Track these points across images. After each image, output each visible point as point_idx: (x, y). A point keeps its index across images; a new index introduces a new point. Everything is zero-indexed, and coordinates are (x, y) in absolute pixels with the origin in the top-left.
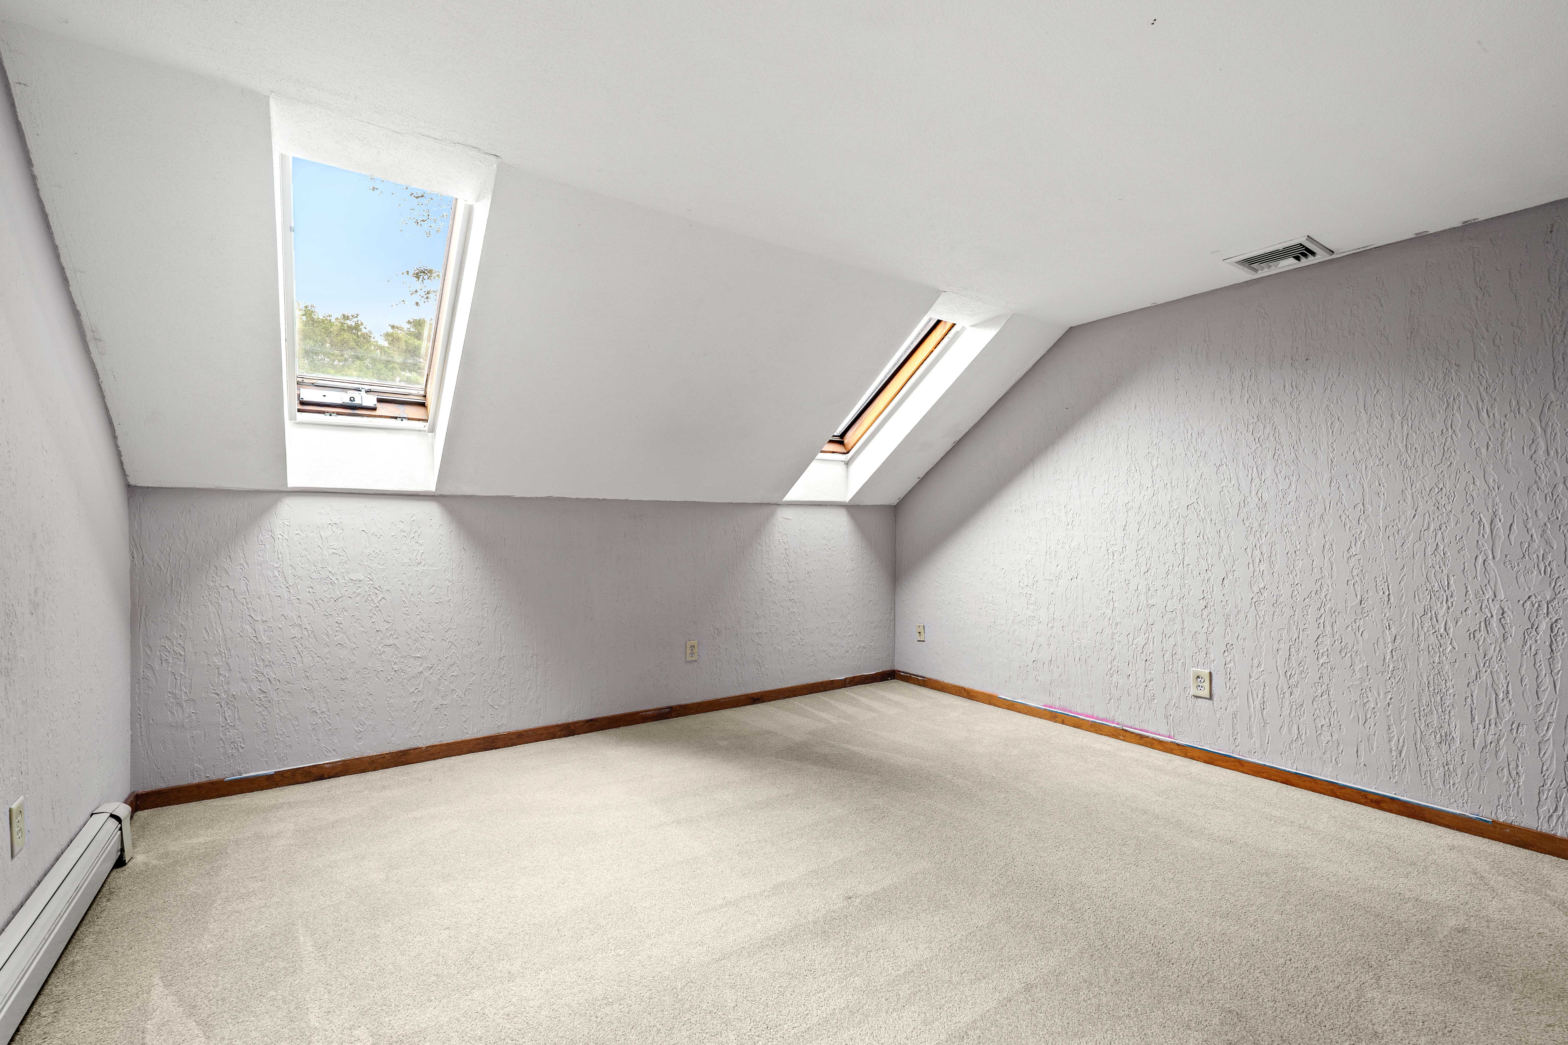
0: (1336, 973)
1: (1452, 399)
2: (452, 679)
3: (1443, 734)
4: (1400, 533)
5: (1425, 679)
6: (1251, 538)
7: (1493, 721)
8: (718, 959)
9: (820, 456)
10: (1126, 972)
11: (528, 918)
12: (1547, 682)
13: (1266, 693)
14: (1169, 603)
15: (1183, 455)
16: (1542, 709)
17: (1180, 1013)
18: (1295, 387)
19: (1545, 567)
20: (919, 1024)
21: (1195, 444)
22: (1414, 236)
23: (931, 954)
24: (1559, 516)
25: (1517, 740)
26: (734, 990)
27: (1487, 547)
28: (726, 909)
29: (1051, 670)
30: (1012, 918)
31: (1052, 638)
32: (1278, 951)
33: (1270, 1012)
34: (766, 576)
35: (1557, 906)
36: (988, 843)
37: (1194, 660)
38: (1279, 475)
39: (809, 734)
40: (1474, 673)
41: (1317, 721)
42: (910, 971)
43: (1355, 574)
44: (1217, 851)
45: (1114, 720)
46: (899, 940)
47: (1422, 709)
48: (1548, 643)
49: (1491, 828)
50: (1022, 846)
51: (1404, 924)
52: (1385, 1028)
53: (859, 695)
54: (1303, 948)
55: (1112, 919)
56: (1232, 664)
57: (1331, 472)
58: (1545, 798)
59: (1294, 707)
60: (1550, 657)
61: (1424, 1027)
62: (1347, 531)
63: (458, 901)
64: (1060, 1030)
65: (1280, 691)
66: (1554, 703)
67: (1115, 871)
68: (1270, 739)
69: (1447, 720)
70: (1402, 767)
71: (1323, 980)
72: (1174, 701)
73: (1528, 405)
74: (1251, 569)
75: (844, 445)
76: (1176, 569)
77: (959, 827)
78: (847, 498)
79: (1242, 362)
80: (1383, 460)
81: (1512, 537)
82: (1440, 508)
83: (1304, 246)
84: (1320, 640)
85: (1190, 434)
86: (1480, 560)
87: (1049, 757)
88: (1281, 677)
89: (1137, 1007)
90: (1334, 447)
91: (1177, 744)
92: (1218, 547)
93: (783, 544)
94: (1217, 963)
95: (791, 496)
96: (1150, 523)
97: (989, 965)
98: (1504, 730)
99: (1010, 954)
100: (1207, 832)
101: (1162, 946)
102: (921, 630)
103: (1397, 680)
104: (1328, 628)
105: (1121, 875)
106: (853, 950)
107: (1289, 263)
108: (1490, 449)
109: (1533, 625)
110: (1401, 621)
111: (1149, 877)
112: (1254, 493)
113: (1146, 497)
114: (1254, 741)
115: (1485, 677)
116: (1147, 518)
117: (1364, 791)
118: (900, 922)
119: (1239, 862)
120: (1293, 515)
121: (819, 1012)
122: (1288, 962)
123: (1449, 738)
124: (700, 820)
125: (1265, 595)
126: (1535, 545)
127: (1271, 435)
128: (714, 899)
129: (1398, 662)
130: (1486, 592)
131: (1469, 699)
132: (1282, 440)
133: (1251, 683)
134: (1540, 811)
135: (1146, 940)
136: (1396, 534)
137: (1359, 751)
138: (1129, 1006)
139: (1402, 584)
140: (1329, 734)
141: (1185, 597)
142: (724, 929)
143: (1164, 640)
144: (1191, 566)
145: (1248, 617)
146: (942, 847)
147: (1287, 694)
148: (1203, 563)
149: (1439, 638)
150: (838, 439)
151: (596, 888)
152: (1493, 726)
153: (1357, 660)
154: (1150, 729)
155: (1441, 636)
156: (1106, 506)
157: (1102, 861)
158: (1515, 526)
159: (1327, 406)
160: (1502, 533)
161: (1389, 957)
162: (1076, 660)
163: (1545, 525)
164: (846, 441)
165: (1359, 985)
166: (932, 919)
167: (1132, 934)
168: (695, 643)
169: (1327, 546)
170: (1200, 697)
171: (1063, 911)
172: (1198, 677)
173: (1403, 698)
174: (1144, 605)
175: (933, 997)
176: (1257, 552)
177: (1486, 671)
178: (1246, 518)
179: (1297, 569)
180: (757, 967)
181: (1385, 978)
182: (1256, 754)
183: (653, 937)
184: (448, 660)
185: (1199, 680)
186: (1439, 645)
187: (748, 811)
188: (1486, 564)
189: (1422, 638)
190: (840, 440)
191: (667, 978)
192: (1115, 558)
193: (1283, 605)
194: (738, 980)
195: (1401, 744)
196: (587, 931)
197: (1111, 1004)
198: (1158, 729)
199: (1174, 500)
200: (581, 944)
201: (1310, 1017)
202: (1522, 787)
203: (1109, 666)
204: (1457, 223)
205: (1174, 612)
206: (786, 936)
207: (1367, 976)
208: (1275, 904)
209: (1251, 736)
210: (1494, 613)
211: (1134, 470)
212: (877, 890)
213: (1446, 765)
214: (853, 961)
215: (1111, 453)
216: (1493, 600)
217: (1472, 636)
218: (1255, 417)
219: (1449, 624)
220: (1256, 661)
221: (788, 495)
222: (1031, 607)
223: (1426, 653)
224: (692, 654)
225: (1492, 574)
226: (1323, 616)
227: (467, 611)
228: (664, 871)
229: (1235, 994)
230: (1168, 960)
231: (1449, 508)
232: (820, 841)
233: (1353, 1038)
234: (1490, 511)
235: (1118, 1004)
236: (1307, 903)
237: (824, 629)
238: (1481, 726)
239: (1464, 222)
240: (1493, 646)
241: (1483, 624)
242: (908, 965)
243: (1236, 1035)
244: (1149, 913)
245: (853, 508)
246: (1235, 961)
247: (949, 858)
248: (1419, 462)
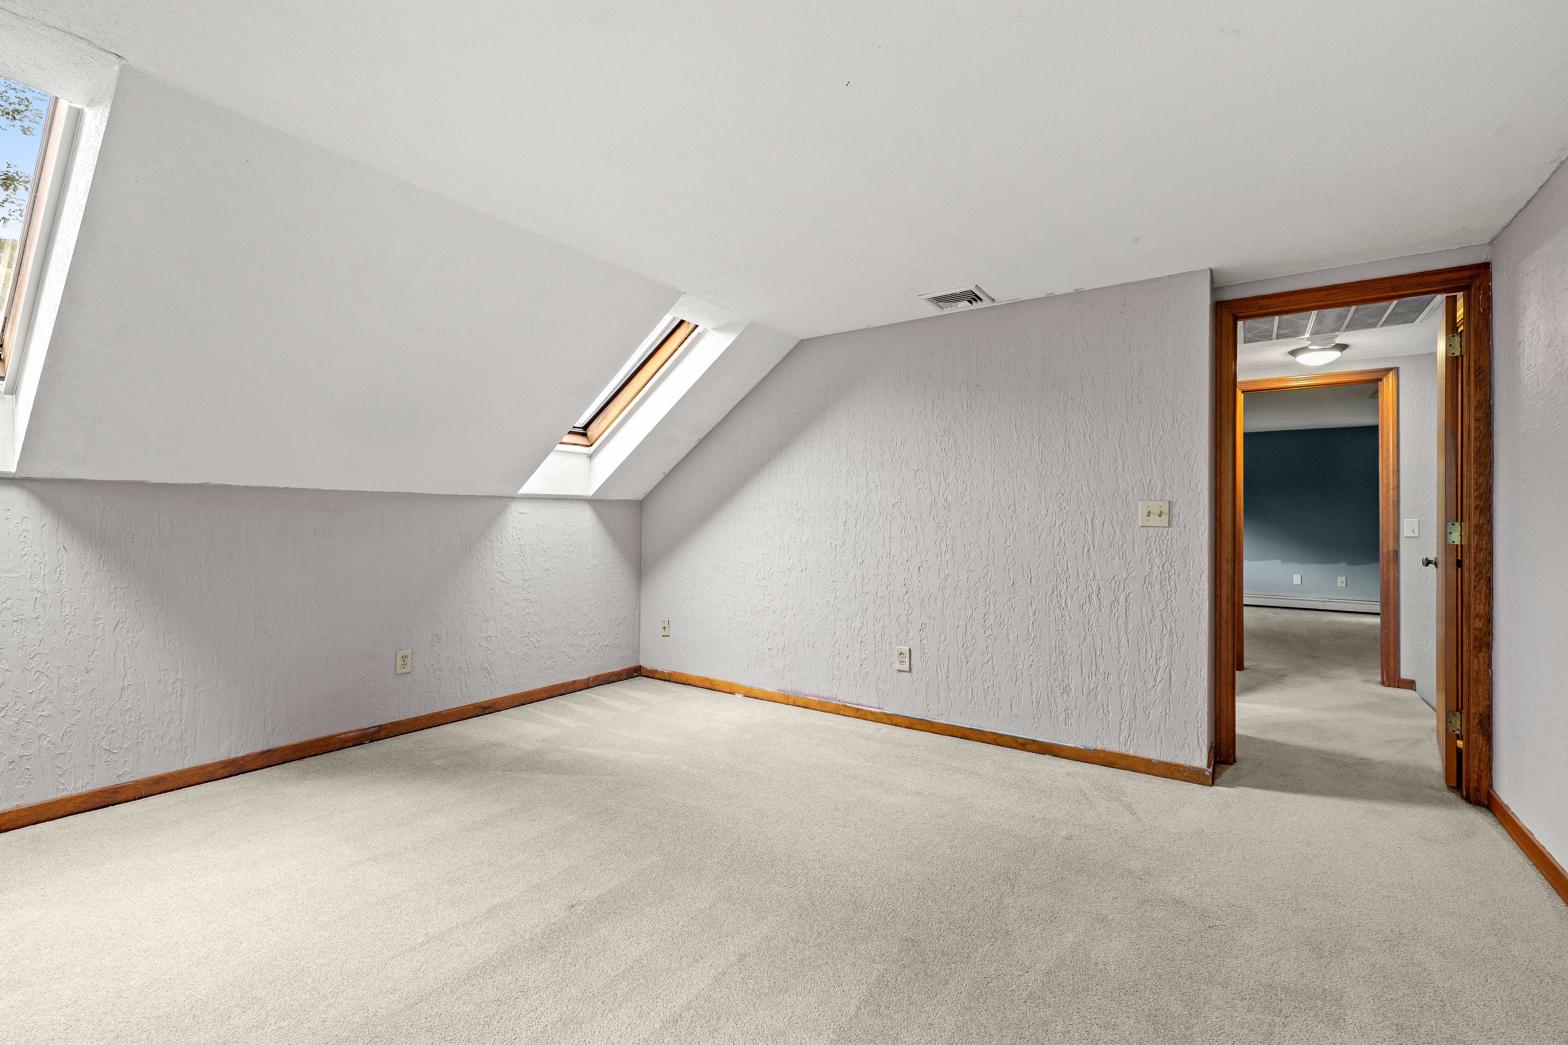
0: (985, 889)
1: (1069, 424)
2: (40, 720)
3: (1065, 686)
4: (1038, 529)
5: (1053, 643)
6: (939, 532)
7: (1094, 673)
8: (413, 1003)
9: (559, 447)
10: (828, 924)
11: (148, 1012)
12: (1124, 639)
13: (950, 664)
14: (879, 590)
15: (890, 461)
16: (1121, 661)
17: (868, 950)
18: (969, 408)
19: (1123, 554)
20: (634, 1018)
21: (899, 451)
22: (1046, 296)
23: (652, 946)
24: (1130, 515)
25: (1107, 686)
26: (430, 1034)
27: (1090, 539)
28: (428, 946)
29: (784, 656)
30: (732, 895)
31: (785, 626)
32: (946, 880)
33: (936, 933)
34: (497, 575)
35: (1127, 807)
36: (717, 827)
37: (898, 639)
38: (959, 480)
39: (543, 740)
40: (1082, 637)
41: (985, 684)
42: (630, 968)
43: (1009, 561)
44: (909, 803)
45: (836, 698)
46: (620, 940)
47: (1052, 667)
48: (1124, 611)
49: (1092, 755)
50: (747, 825)
51: (1033, 840)
52: (1014, 926)
53: (600, 695)
54: (964, 873)
55: (820, 879)
56: (926, 641)
57: (994, 479)
58: (1123, 727)
59: (969, 674)
60: (1125, 621)
61: (1039, 919)
62: (1004, 527)
63: (33, 1012)
64: (767, 990)
65: (959, 661)
66: (1128, 656)
67: (826, 835)
68: (953, 701)
69: (1067, 675)
70: (1040, 715)
71: (976, 897)
72: (883, 676)
73: (1113, 432)
74: (939, 559)
75: (587, 437)
76: (885, 560)
77: (690, 816)
78: (590, 492)
79: (933, 384)
80: (1027, 470)
81: (1104, 532)
82: (1062, 509)
83: (974, 293)
84: (986, 616)
85: (895, 442)
86: (1086, 549)
87: (779, 738)
88: (960, 649)
89: (834, 954)
90: (996, 458)
91: (886, 714)
92: (916, 540)
93: (517, 540)
94: (900, 900)
95: (528, 488)
96: (865, 519)
97: (707, 944)
98: (1100, 679)
99: (728, 929)
100: (902, 788)
101: (859, 894)
102: (666, 625)
103: (1036, 645)
104: (992, 606)
105: (831, 838)
106: (572, 960)
107: (964, 305)
108: (1091, 464)
109: (1116, 598)
110: (1038, 598)
111: (854, 835)
112: (941, 495)
113: (862, 496)
114: (942, 705)
115: (1089, 638)
116: (862, 514)
117: (1015, 737)
118: (624, 921)
119: (924, 809)
120: (968, 513)
121: (529, 1033)
122: (953, 888)
123: (1068, 689)
124: (403, 852)
125: (949, 580)
126: (1117, 538)
127: (953, 446)
128: (414, 937)
129: (1037, 631)
130: (1089, 574)
131: (1080, 657)
132: (961, 451)
133: (939, 656)
134: (1121, 738)
135: (846, 891)
136: (1035, 529)
137: (1012, 705)
138: (828, 954)
139: (1039, 569)
140: (992, 693)
141: (891, 585)
142: (423, 968)
143: (875, 623)
144: (895, 557)
145: (937, 600)
146: (672, 838)
147: (964, 663)
148: (905, 554)
149: (1062, 610)
150: (581, 431)
151: (254, 955)
152: (1094, 676)
153: (1011, 632)
154: (864, 703)
155: (1063, 609)
156: (830, 504)
157: (816, 827)
158: (1105, 523)
159: (991, 425)
160: (1098, 528)
161: (1022, 869)
162: (805, 645)
163: (1122, 522)
164: (589, 434)
165: (1000, 896)
166: (656, 912)
167: (836, 888)
168: (408, 652)
169: (991, 539)
170: (902, 671)
171: (779, 879)
172: (901, 654)
173: (1040, 660)
174: (860, 592)
175: (650, 989)
176: (943, 545)
177: (1090, 635)
178: (935, 516)
179: (971, 558)
180: (460, 1002)
181: (1018, 886)
182: (943, 716)
183: (330, 997)
184: (34, 696)
185: (902, 656)
186: (1061, 616)
187: (464, 833)
188: (1090, 552)
189: (1051, 611)
190: (584, 431)
191: (344, 1040)
192: (837, 551)
193: (962, 589)
194: (436, 1021)
195: (1039, 697)
196: (237, 1009)
197: (813, 956)
198: (870, 703)
199: (883, 500)
200: (228, 1026)
201: (964, 930)
202: (1110, 722)
203: (832, 649)
204: (1070, 290)
205: (883, 598)
206: (498, 961)
207: (1006, 887)
208: (947, 841)
209: (939, 701)
210: (1094, 590)
211: (852, 472)
212: (602, 893)
213: (1067, 710)
214: (571, 971)
215: (835, 456)
216: (1093, 580)
217: (1081, 608)
218: (942, 431)
219: (1069, 600)
220: (942, 637)
221: (523, 488)
222: (767, 598)
223: (1054, 623)
224: (404, 665)
225: (1093, 560)
226: (989, 596)
227: (68, 630)
228: (351, 918)
229: (911, 924)
230: (863, 906)
231: (1067, 510)
232: (545, 853)
233: (992, 940)
234: (1092, 512)
235: (819, 954)
236: (970, 835)
237: (563, 629)
238: (1087, 677)
239: (1076, 290)
240: (1094, 615)
241: (1088, 599)
242: (628, 962)
243: (909, 959)
244: (851, 868)
245: (596, 503)
246: (914, 895)
247: (678, 847)
248: (1049, 472)
